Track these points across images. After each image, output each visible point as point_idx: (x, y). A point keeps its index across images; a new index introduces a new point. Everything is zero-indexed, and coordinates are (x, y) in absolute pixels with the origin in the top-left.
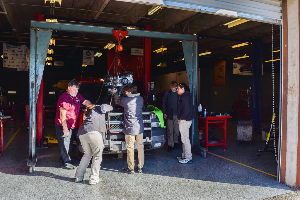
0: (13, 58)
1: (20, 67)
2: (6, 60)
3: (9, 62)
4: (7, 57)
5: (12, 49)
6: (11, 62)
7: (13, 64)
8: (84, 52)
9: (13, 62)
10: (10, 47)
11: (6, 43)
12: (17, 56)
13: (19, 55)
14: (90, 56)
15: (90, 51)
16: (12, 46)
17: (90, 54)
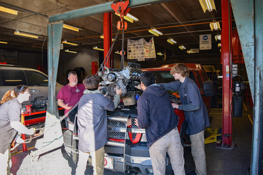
0: (134, 51)
1: (140, 58)
2: (130, 53)
3: (132, 54)
4: (131, 51)
5: (133, 43)
6: (133, 54)
7: (135, 56)
8: (201, 37)
9: (135, 54)
10: (132, 42)
11: (129, 39)
12: (137, 48)
13: (139, 48)
14: (207, 40)
15: (207, 35)
16: (133, 41)
17: (208, 38)
